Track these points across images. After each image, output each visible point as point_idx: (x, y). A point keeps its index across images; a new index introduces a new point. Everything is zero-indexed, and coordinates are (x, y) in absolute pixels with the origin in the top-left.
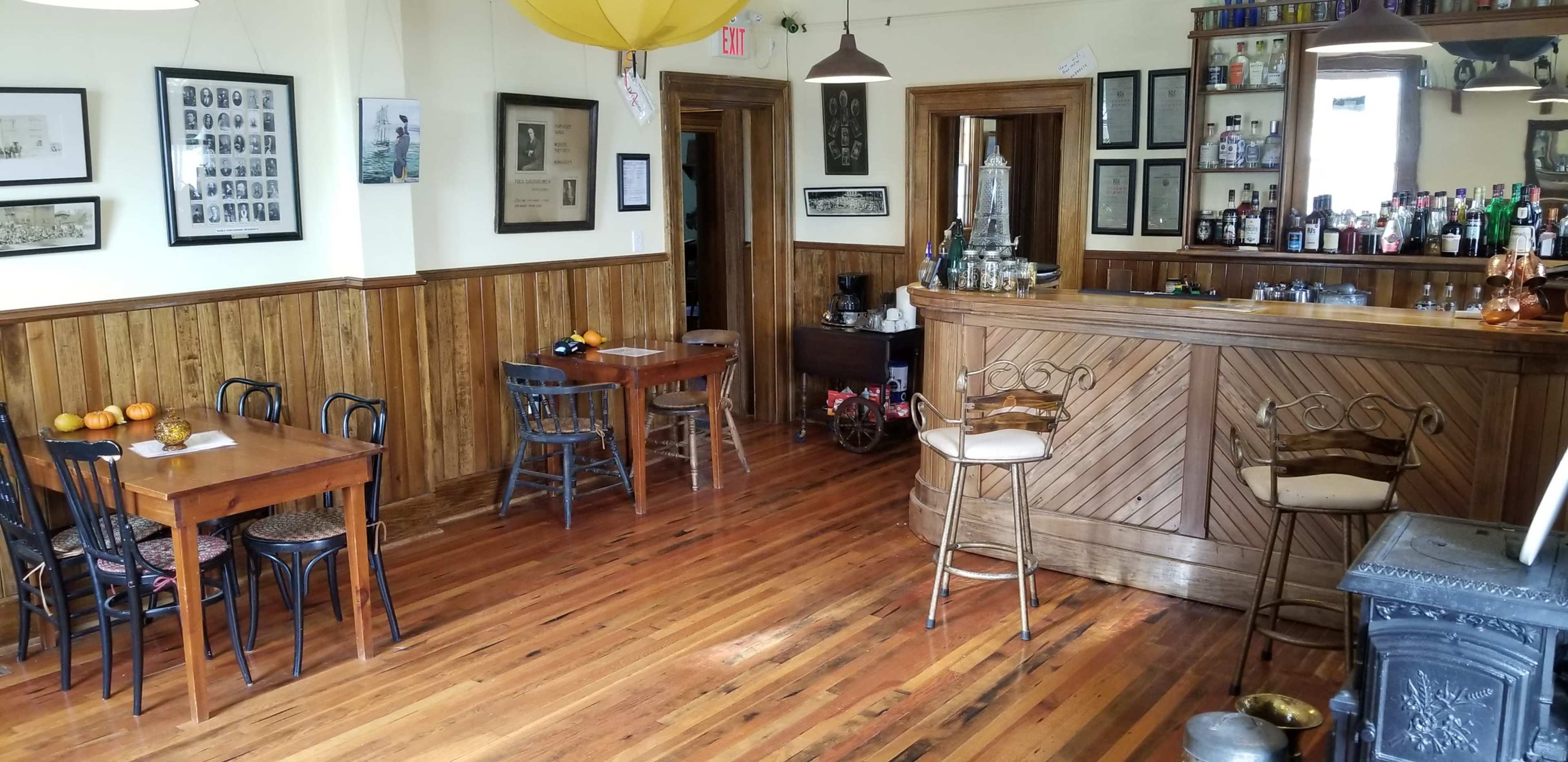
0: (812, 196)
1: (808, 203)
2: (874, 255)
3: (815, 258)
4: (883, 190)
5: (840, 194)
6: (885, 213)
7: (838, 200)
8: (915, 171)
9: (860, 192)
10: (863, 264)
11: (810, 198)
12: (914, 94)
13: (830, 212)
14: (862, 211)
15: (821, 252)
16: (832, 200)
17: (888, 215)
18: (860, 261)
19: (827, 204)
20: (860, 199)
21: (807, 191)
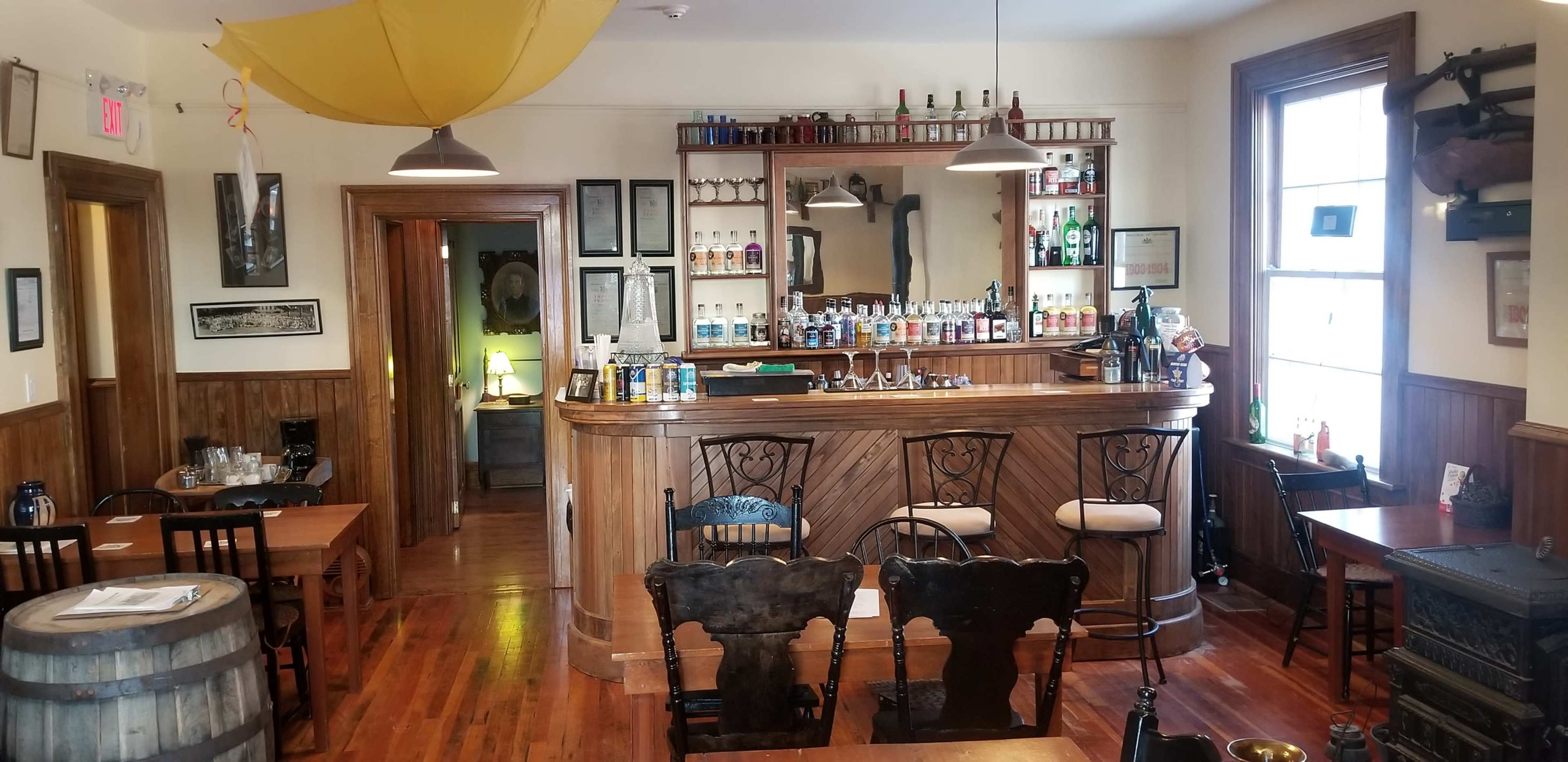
0: (202, 313)
1: (197, 323)
2: (303, 385)
3: (210, 392)
4: (315, 304)
5: (249, 310)
6: (319, 331)
7: (246, 318)
8: (358, 281)
9: (279, 307)
10: (288, 394)
11: (199, 316)
12: (350, 193)
13: (233, 332)
14: (283, 329)
15: (220, 384)
16: (236, 318)
17: (321, 332)
18: (283, 392)
19: (227, 323)
20: (278, 316)
21: (195, 308)
